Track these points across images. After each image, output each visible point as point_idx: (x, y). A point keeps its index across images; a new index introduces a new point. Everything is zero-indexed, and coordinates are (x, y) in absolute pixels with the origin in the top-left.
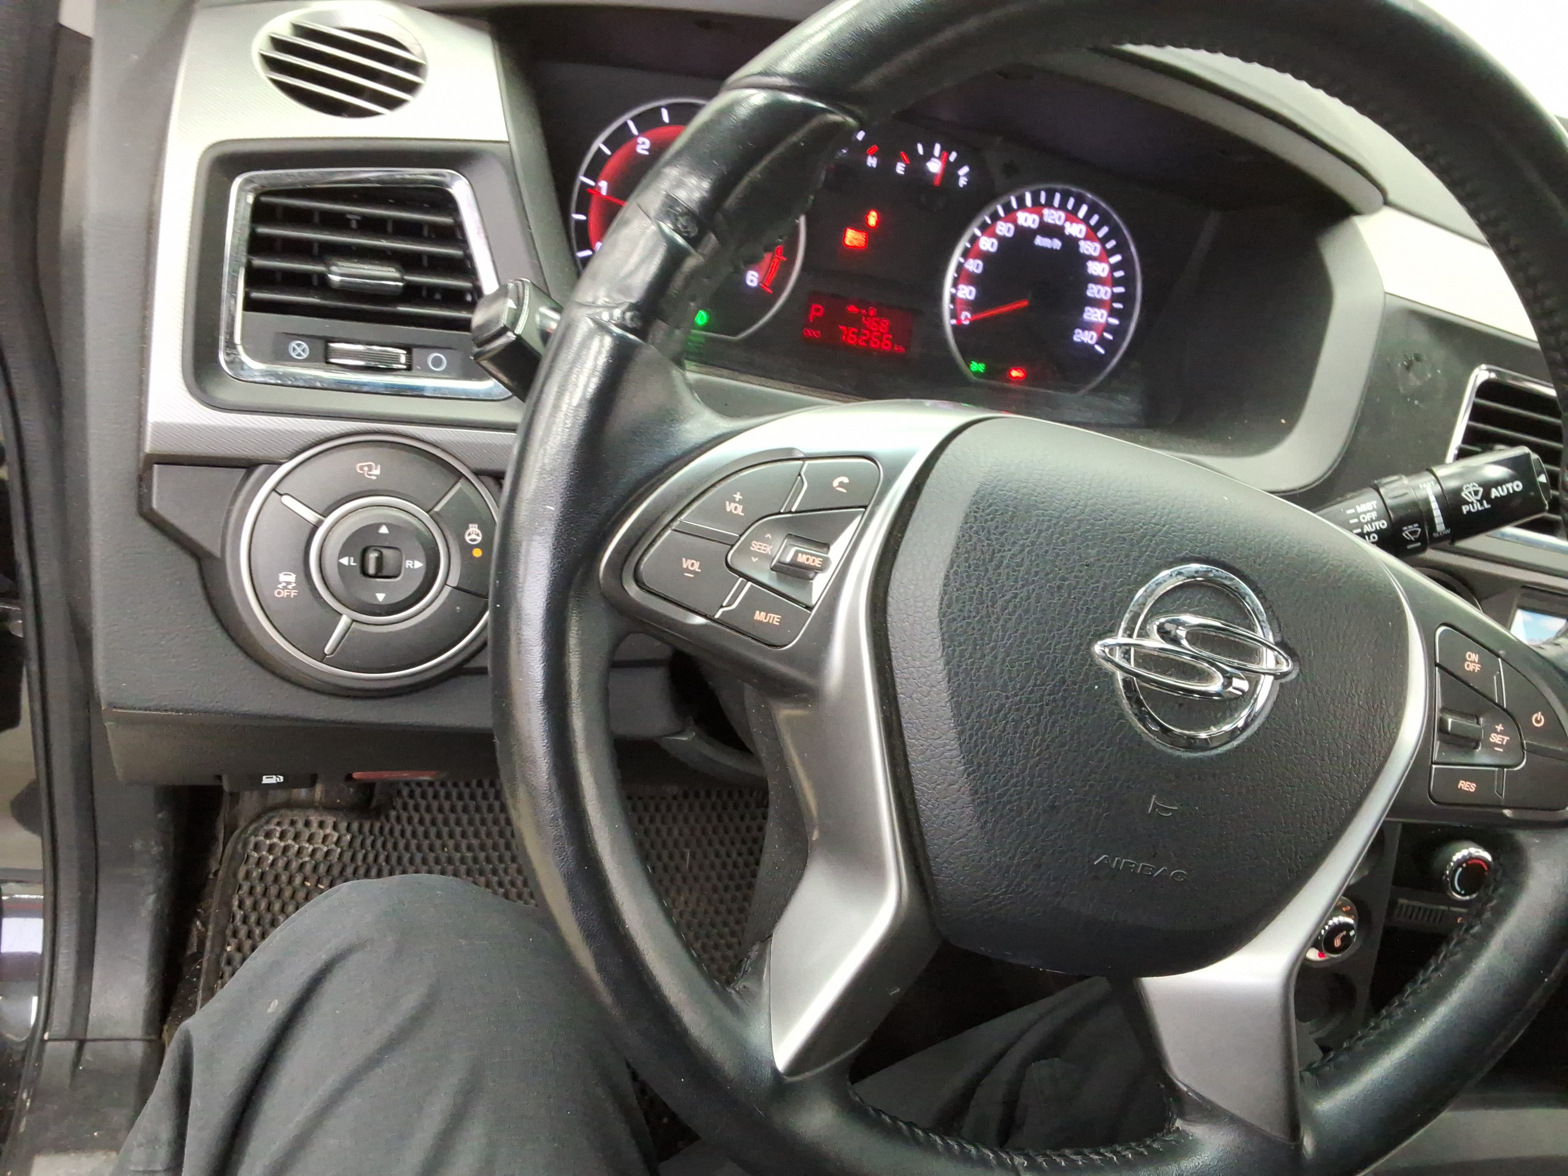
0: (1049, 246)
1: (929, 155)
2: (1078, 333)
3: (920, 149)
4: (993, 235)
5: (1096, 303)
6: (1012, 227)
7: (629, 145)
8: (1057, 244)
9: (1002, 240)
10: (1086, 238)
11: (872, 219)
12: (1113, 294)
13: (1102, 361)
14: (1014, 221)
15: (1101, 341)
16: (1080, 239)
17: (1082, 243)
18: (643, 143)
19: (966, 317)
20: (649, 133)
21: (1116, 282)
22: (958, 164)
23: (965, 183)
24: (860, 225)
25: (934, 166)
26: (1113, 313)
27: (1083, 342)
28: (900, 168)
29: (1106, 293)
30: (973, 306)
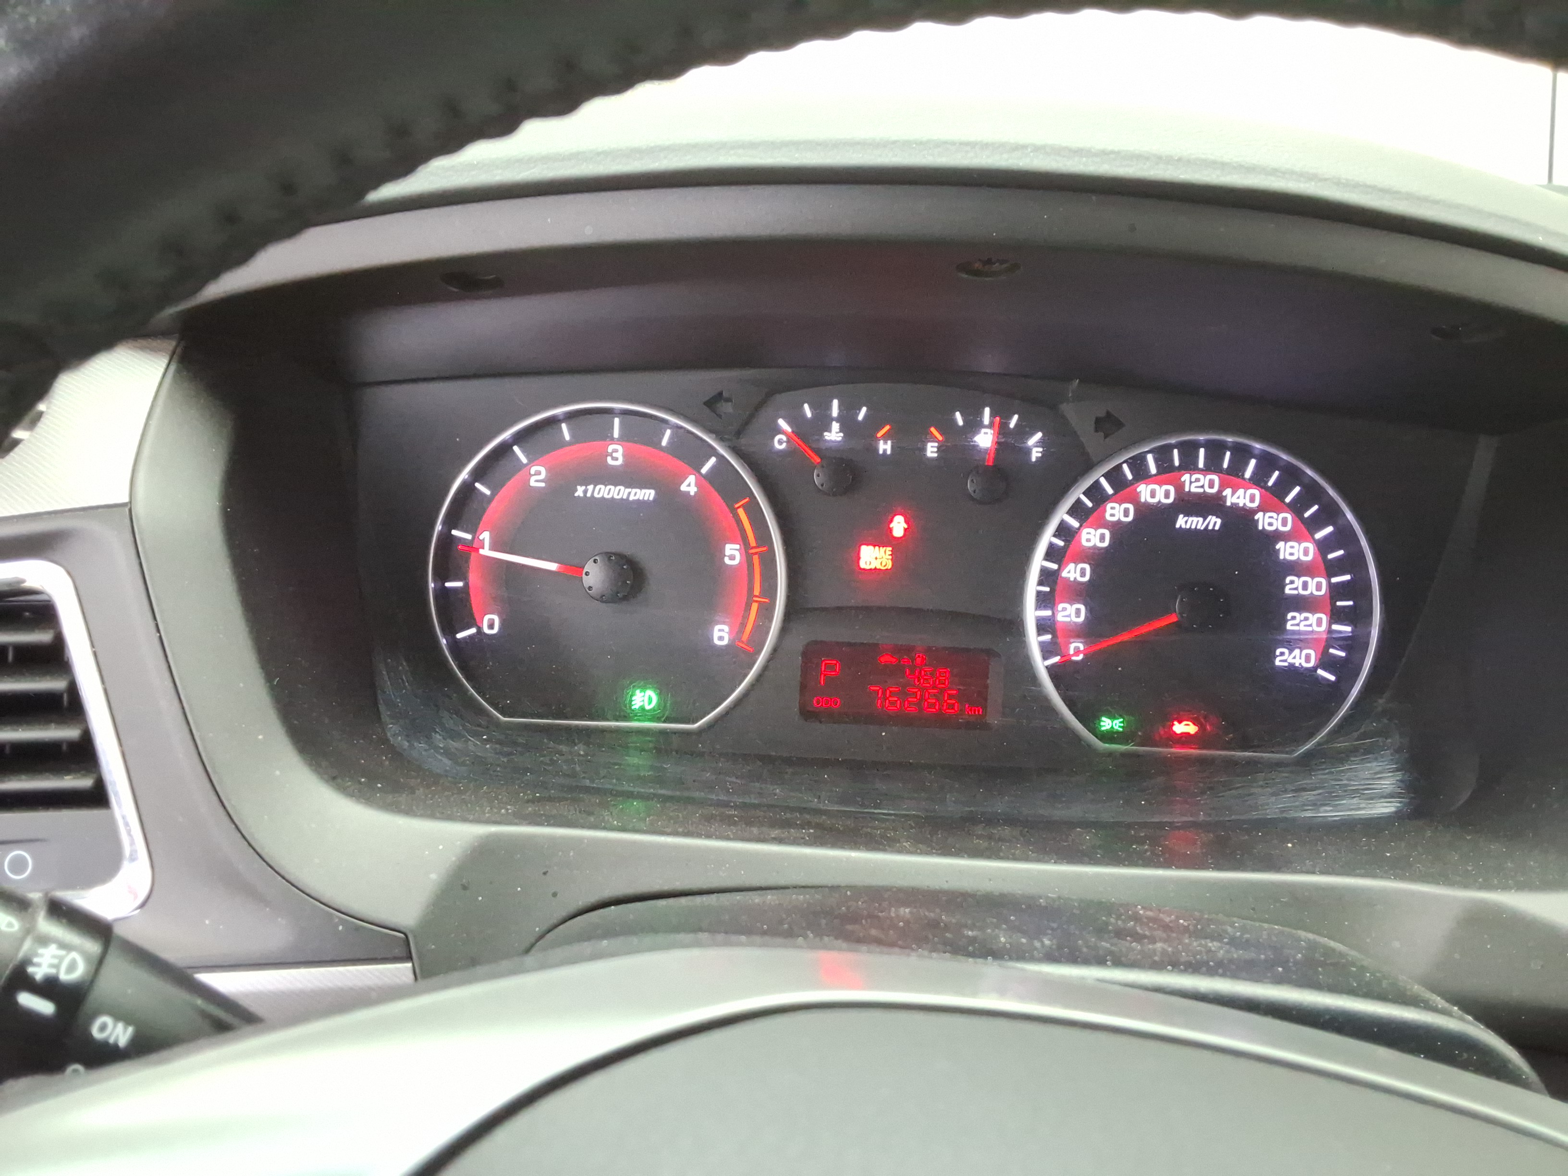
0: (1201, 527)
1: (973, 425)
2: (1282, 654)
3: (959, 418)
4: (1102, 523)
5: (1302, 604)
6: (1131, 507)
7: (518, 477)
8: (1214, 522)
9: (1116, 528)
10: (1263, 508)
11: (898, 526)
12: (1331, 587)
13: (1337, 692)
14: (1134, 499)
15: (1326, 662)
16: (1254, 512)
17: (1259, 516)
18: (538, 473)
19: (1076, 649)
20: (546, 457)
21: (1332, 569)
22: (1023, 431)
23: (1040, 455)
24: (883, 539)
25: (985, 439)
26: (1337, 616)
27: (1292, 665)
28: (931, 450)
29: (1319, 587)
30: (1086, 632)
